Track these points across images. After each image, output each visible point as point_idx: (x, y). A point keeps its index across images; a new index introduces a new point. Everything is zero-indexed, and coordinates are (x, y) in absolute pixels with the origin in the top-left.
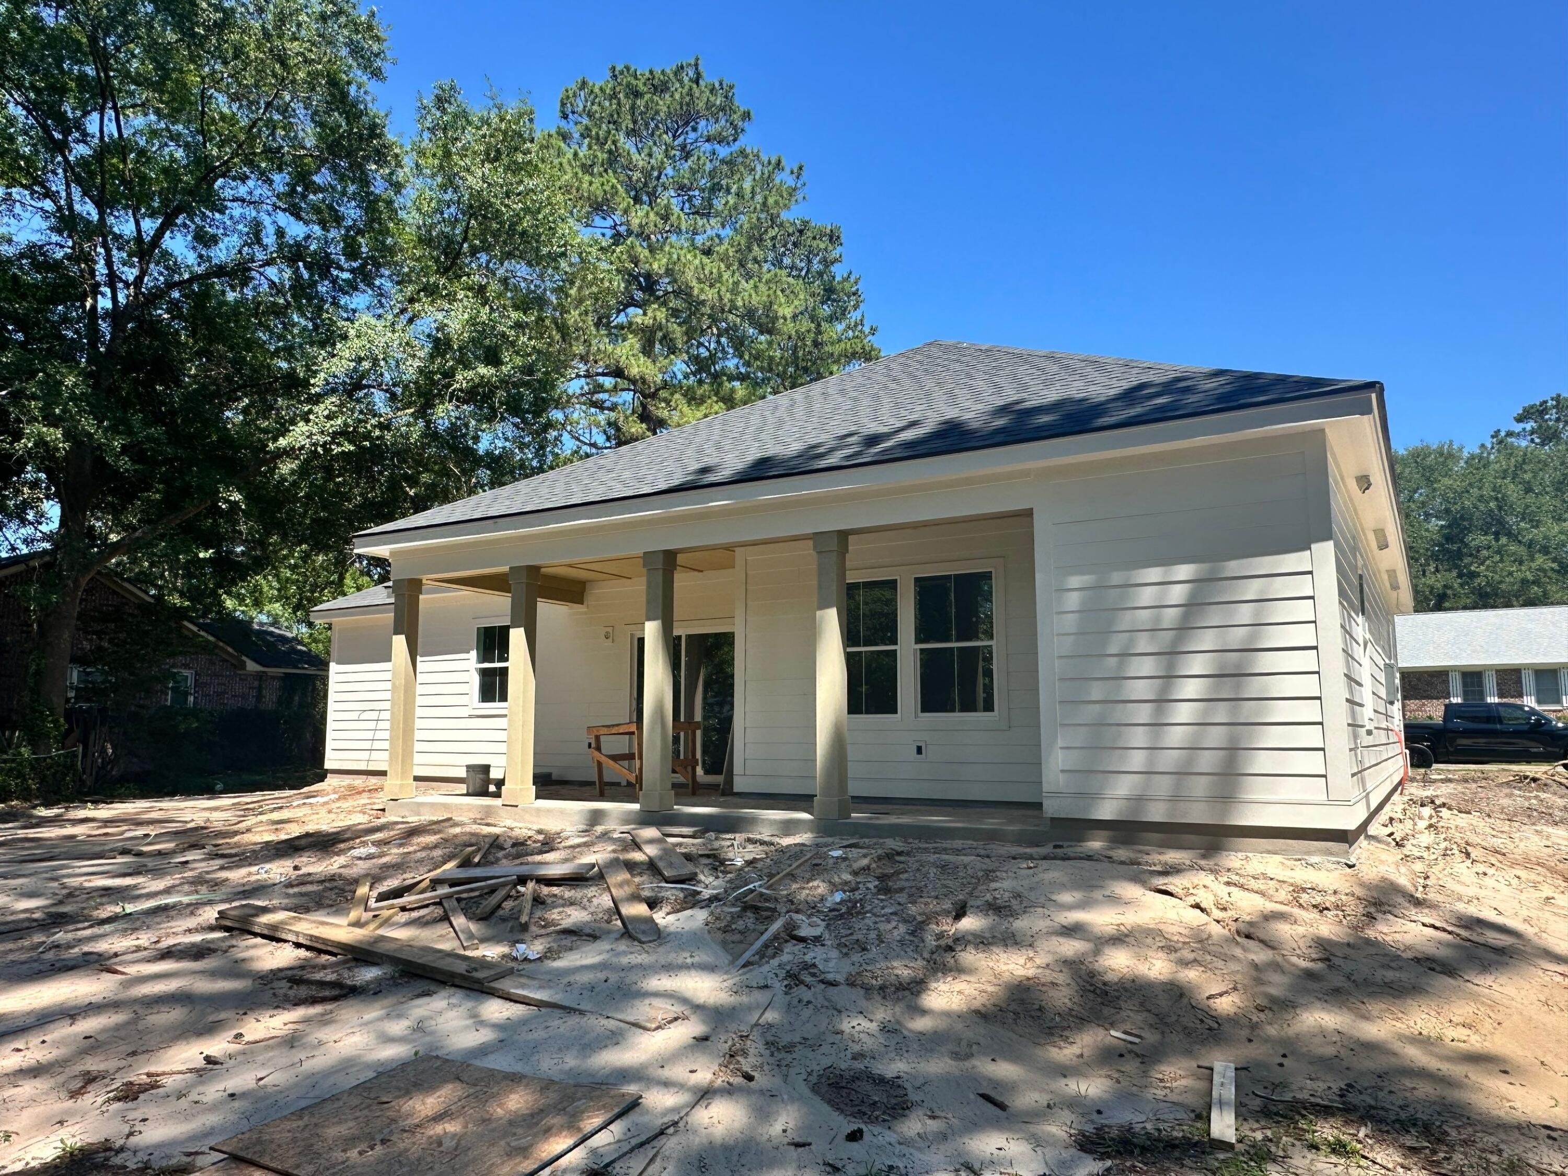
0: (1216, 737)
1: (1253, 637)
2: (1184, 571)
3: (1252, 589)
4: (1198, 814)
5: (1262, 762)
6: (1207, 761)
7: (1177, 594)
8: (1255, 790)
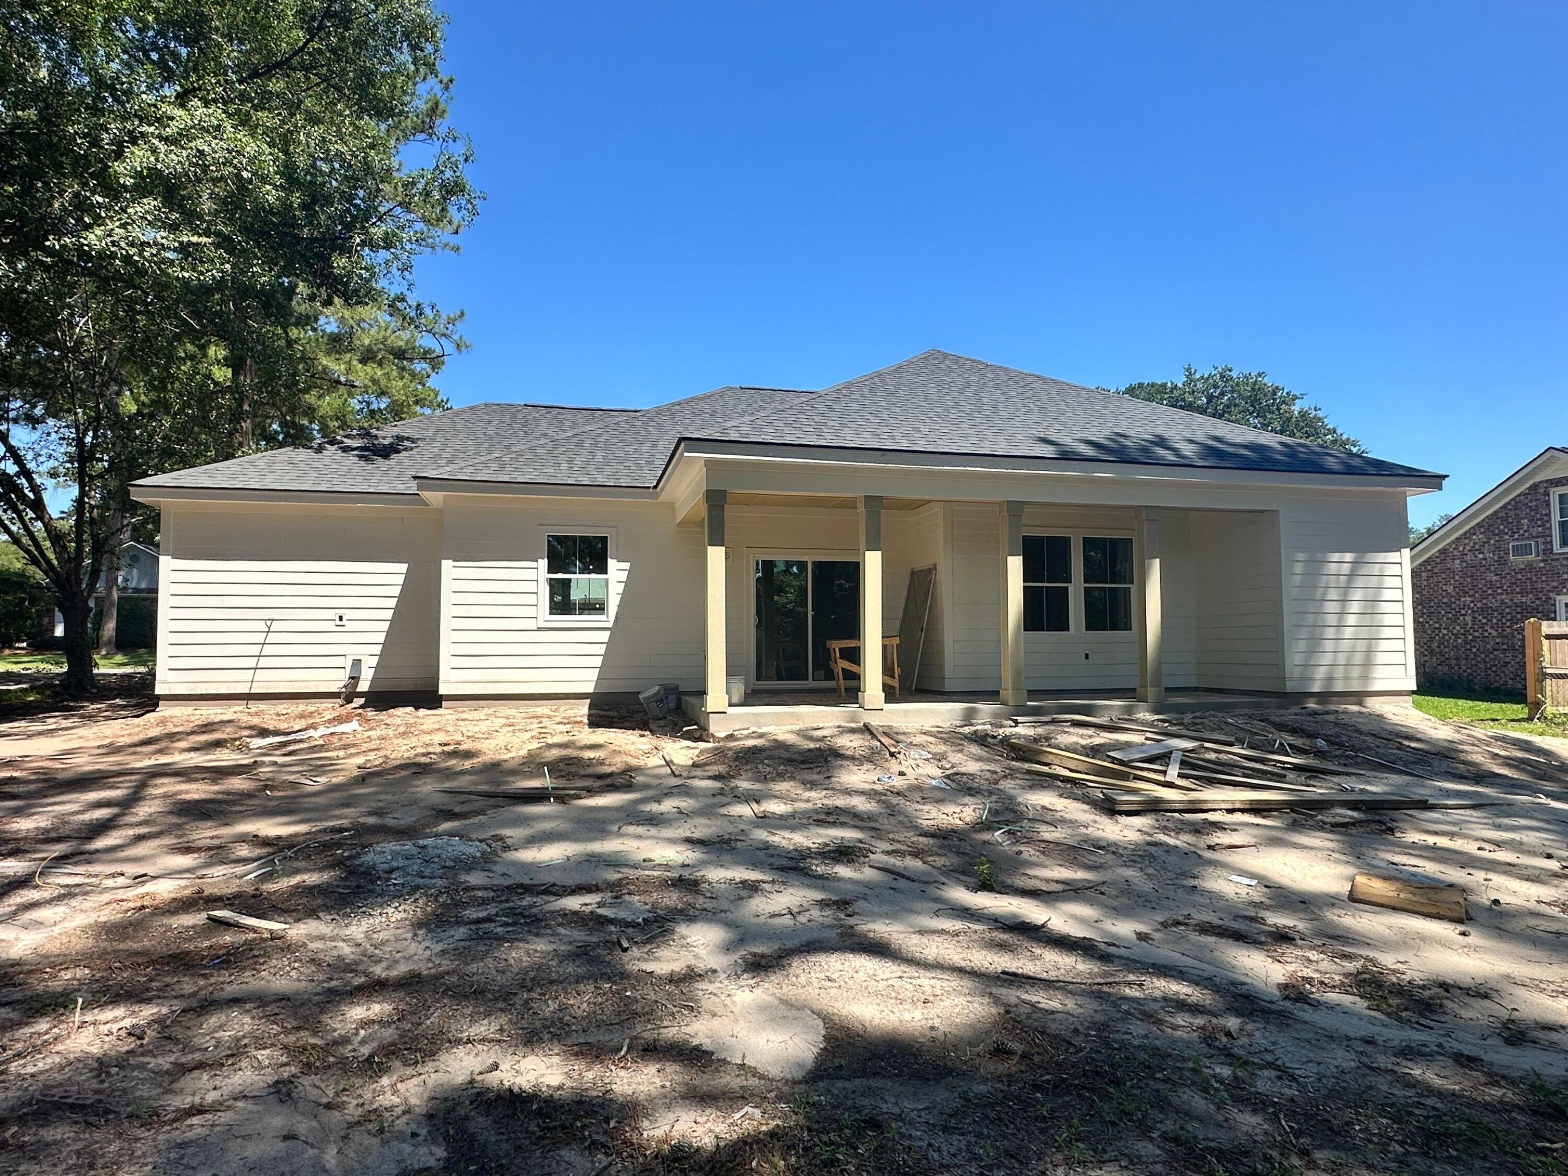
0: (1361, 645)
1: (1376, 594)
2: (1349, 557)
3: (1376, 569)
4: (1355, 687)
5: (1380, 658)
6: (1358, 658)
7: (1346, 569)
8: (1378, 672)
